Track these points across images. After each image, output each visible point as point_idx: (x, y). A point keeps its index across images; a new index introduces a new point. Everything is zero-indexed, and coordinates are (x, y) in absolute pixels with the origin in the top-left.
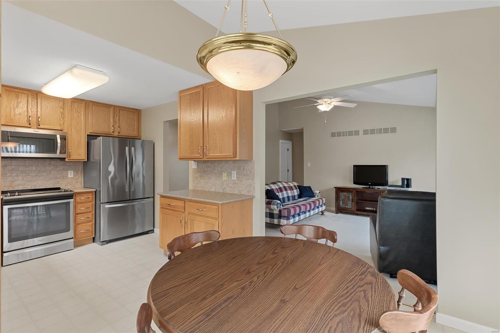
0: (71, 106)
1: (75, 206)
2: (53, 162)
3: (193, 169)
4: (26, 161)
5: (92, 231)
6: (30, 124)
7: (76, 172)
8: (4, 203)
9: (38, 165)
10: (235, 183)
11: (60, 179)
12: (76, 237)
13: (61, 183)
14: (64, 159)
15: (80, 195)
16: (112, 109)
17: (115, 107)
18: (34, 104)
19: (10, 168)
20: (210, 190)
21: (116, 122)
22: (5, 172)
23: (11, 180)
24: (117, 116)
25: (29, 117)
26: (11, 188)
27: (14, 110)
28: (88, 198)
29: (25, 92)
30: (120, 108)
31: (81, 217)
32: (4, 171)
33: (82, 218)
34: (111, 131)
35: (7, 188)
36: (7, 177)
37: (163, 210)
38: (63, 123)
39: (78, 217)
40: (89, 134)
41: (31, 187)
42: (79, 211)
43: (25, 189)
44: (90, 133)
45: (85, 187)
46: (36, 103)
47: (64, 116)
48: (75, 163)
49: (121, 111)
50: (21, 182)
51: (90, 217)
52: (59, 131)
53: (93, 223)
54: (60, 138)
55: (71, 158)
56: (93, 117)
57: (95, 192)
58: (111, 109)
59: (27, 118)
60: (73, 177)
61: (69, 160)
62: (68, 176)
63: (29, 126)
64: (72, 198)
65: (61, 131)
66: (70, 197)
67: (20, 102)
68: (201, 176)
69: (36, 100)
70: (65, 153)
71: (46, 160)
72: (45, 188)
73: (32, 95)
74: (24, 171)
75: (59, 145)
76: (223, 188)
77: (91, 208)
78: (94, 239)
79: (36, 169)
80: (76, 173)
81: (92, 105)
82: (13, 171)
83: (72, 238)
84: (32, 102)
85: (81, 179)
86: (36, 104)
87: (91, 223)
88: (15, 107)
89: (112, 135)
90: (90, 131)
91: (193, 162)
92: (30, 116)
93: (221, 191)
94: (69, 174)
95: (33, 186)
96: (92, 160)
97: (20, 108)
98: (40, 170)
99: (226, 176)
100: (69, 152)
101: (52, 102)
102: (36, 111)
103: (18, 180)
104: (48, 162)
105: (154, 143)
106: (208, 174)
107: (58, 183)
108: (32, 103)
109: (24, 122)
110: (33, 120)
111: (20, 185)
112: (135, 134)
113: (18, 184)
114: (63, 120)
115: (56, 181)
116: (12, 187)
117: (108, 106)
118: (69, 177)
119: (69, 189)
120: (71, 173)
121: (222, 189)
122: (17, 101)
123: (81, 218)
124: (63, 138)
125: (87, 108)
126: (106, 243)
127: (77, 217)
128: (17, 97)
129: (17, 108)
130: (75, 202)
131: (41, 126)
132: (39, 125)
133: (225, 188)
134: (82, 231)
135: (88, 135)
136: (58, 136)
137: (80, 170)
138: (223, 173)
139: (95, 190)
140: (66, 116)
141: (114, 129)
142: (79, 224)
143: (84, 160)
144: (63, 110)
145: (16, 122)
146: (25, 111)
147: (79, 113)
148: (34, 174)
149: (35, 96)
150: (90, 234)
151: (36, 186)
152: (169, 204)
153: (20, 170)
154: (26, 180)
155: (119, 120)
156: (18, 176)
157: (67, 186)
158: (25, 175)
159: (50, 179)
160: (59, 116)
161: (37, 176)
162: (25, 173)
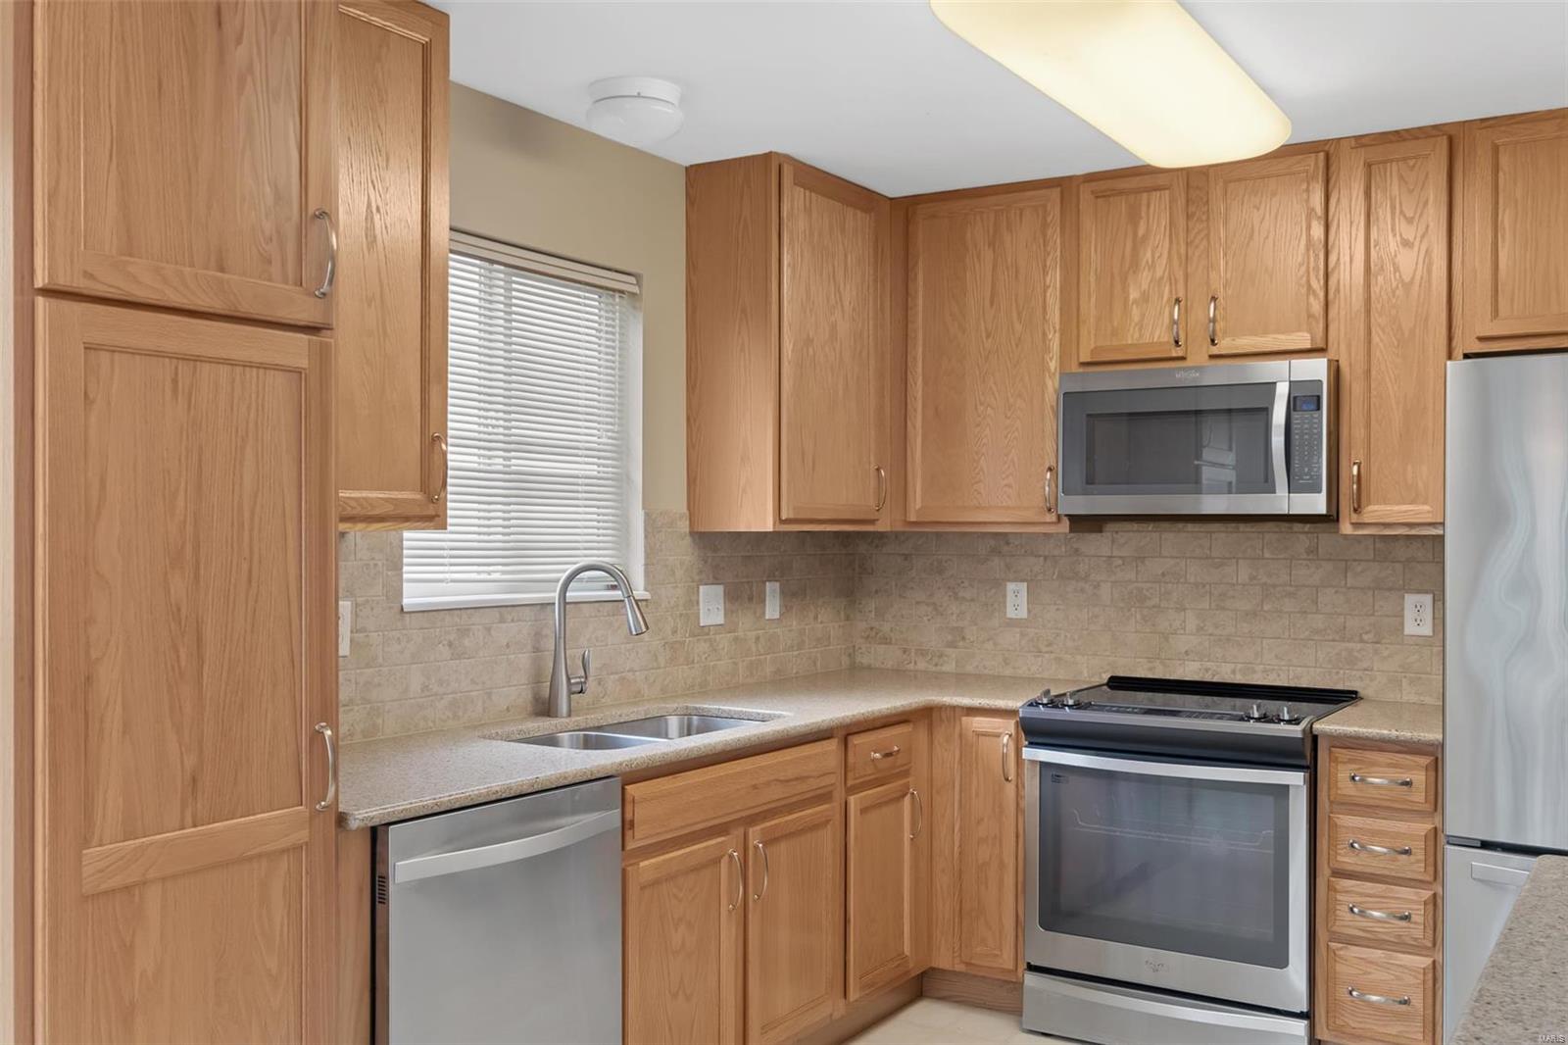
0: (1367, 193)
4: (1214, 536)
6: (1179, 342)
9: (1262, 558)
11: (1362, 641)
13: (1365, 665)
18: (1201, 230)
19: (1156, 566)
25: (1177, 304)
27: (1124, 284)
28: (1402, 784)
29: (1162, 180)
32: (1137, 582)
40: (1474, 347)
41: (1234, 672)
42: (1341, 861)
47: (1331, 264)
50: (1194, 641)
51: (1418, 917)
54: (1294, 401)
55: (1366, 518)
56: (1499, 229)
60: (1430, 632)
61: (1357, 525)
63: (1174, 355)
66: (1289, 755)
67: (1145, 239)
69: (1206, 208)
70: (1316, 487)
71: (1297, 527)
72: (1292, 685)
73: (1188, 187)
74: (1204, 586)
77: (1419, 854)
79: (1252, 578)
81: (1497, 147)
82: (1166, 583)
84: (1190, 226)
86: (1209, 229)
88: (1127, 267)
97: (1144, 269)
98: (1271, 581)
102: (1204, 267)
103: (1184, 629)
107: (1348, 661)
108: (1187, 232)
110: (1194, 321)
113: (1184, 651)
114: (1327, 288)
115: (1344, 653)
118: (1407, 631)
120: (1418, 608)
122: (1135, 240)
124: (1311, 399)
125: (1463, 174)
129: (1135, 273)
131: (1226, 345)
135: (1466, 356)
136: (1281, 390)
140: (1340, 263)
142: (1346, 941)
144: (1328, 225)
147: (1411, 221)
148: (1245, 606)
149: (1201, 188)
151: (1254, 672)
153: (1193, 580)
154: (1211, 635)
156: (1184, 610)
157: (1405, 698)
158: (1210, 609)
159: (1316, 638)
160: (1303, 269)
161: (1255, 614)
162: (1210, 598)
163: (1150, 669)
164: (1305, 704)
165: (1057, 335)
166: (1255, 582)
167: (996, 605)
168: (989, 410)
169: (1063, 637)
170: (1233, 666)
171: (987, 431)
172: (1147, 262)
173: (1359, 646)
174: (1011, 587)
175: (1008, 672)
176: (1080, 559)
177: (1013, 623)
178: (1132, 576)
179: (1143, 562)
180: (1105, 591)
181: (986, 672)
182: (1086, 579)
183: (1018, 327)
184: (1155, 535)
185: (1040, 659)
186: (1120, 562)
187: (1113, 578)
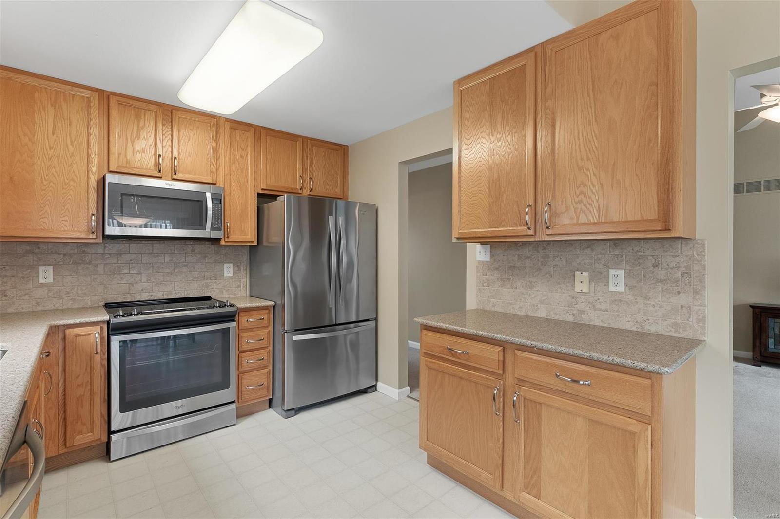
0: (230, 137)
1: (239, 335)
2: (199, 247)
3: (479, 262)
4: (154, 245)
5: (268, 387)
6: (160, 171)
7: (238, 266)
8: (111, 330)
9: (175, 253)
10: (621, 301)
11: (211, 280)
12: (240, 400)
13: (212, 287)
14: (219, 240)
15: (246, 313)
16: (299, 144)
17: (305, 140)
18: (167, 132)
19: (127, 257)
20: (530, 314)
21: (306, 170)
22: (119, 265)
23: (129, 282)
24: (307, 157)
25: (158, 156)
26: (128, 296)
27: (133, 142)
28: (261, 319)
29: (152, 107)
30: (313, 142)
31: (248, 358)
32: (117, 264)
33: (251, 361)
34: (298, 188)
35: (122, 297)
36: (122, 275)
37: (430, 362)
38: (217, 170)
39: (243, 359)
40: (260, 192)
41: (163, 295)
42: (245, 347)
43: (152, 298)
44: (262, 189)
45: (252, 295)
46: (170, 130)
47: (218, 156)
48: (237, 247)
49: (314, 148)
50: (146, 285)
51: (266, 358)
52: (209, 186)
53: (269, 371)
54: (212, 199)
55: (230, 240)
56: (267, 159)
57: (274, 307)
58: (298, 142)
59: (155, 160)
60: (232, 275)
61: (226, 242)
62: (224, 273)
63: (158, 176)
64: (234, 321)
65: (214, 186)
66: (230, 317)
67: (143, 128)
68: (502, 280)
69: (170, 124)
70: (219, 229)
71: (188, 242)
72: (186, 297)
73: (163, 114)
74: (150, 264)
75: (210, 213)
76: (575, 312)
77: (266, 339)
78: (270, 401)
79: (170, 260)
80: (236, 268)
81: (266, 135)
82: (132, 263)
83: (234, 402)
84: (164, 128)
85: (246, 281)
86: (171, 132)
87: (266, 370)
88: (135, 136)
89: (300, 194)
90: (262, 186)
91: (478, 246)
92: (160, 156)
93: (570, 319)
94: (225, 270)
95: (165, 292)
96: (265, 244)
97: (143, 139)
98: (178, 262)
99: (586, 282)
100: (226, 227)
101: (198, 127)
102: (169, 145)
103: (141, 281)
104: (190, 246)
105: (378, 207)
106: (526, 274)
107: (207, 287)
108: (163, 131)
109: (150, 167)
110: (166, 164)
111: (144, 291)
112: (338, 192)
113: (141, 289)
114: (216, 164)
115: (204, 284)
116: (131, 295)
117: (292, 137)
118: (225, 275)
119: (227, 301)
120: (228, 268)
121: (573, 315)
122: (138, 126)
123: (249, 361)
124: (218, 200)
125: (257, 141)
126: (293, 412)
127: (242, 357)
128: (138, 117)
129: (138, 140)
130: (239, 329)
131: (179, 176)
132: (175, 174)
133: (582, 312)
134: (251, 387)
135: (258, 194)
136: (208, 195)
137: (243, 262)
138: (577, 273)
139: (273, 303)
140: (221, 157)
141: (303, 183)
142: (244, 372)
143: (252, 242)
144: (217, 144)
145: (136, 166)
146: (151, 145)
147: (243, 150)
148: (167, 270)
149: (168, 116)
150: (265, 392)
152: (449, 349)
153: (145, 262)
154: (154, 282)
155: (311, 165)
156: (141, 273)
157: (224, 296)
158: (153, 273)
159: (195, 280)
160: (209, 156)
161: (172, 273)
162: (153, 269)
163: (125, 298)
164: (191, 303)
165: (96, 156)
166: (171, 262)
167: (31, 278)
168: (51, 184)
169: (76, 289)
170: (163, 293)
171: (50, 194)
172: (144, 137)
173: (210, 281)
174: (41, 269)
175: (40, 308)
176: (86, 255)
177: (42, 285)
178: (115, 261)
179: (121, 256)
180: (100, 269)
181: (23, 310)
182: (90, 263)
183: (71, 148)
184: (127, 245)
185: (61, 300)
186: (109, 256)
187: (105, 263)
